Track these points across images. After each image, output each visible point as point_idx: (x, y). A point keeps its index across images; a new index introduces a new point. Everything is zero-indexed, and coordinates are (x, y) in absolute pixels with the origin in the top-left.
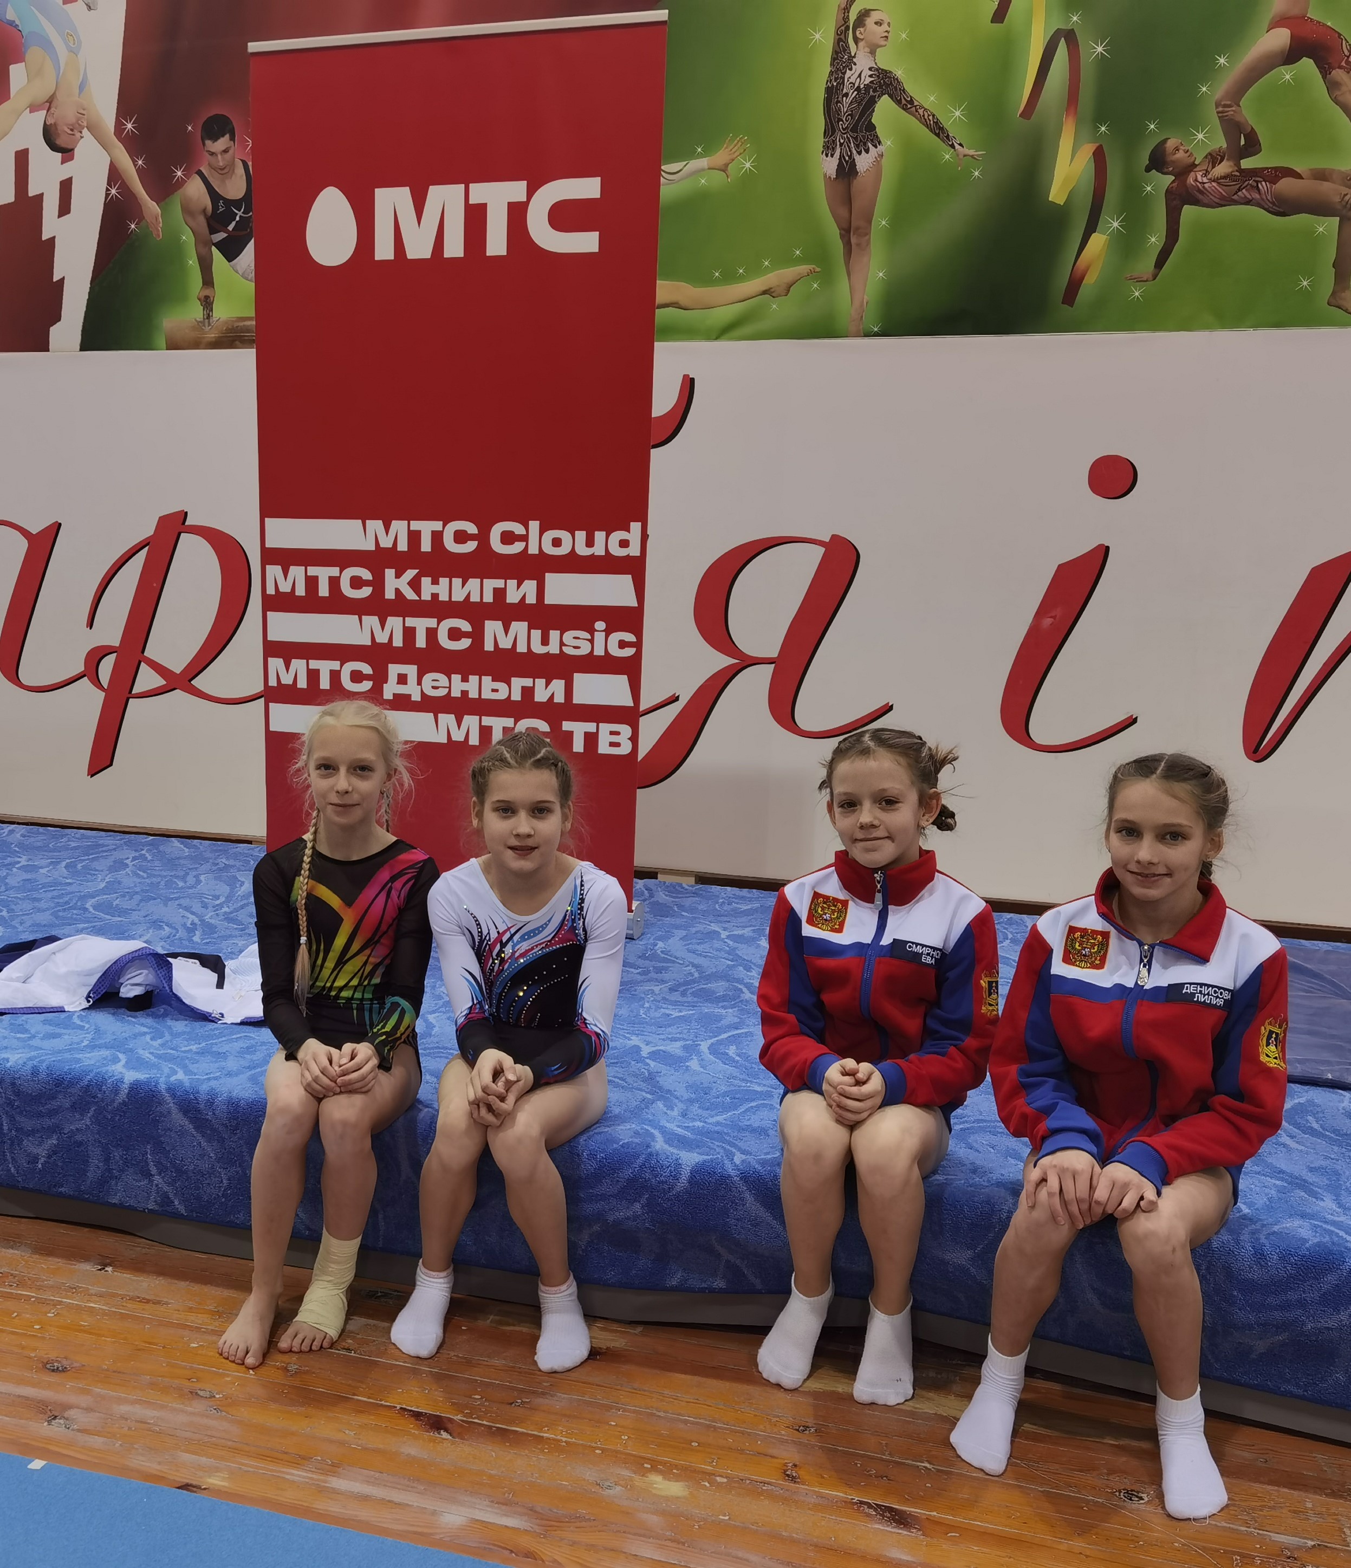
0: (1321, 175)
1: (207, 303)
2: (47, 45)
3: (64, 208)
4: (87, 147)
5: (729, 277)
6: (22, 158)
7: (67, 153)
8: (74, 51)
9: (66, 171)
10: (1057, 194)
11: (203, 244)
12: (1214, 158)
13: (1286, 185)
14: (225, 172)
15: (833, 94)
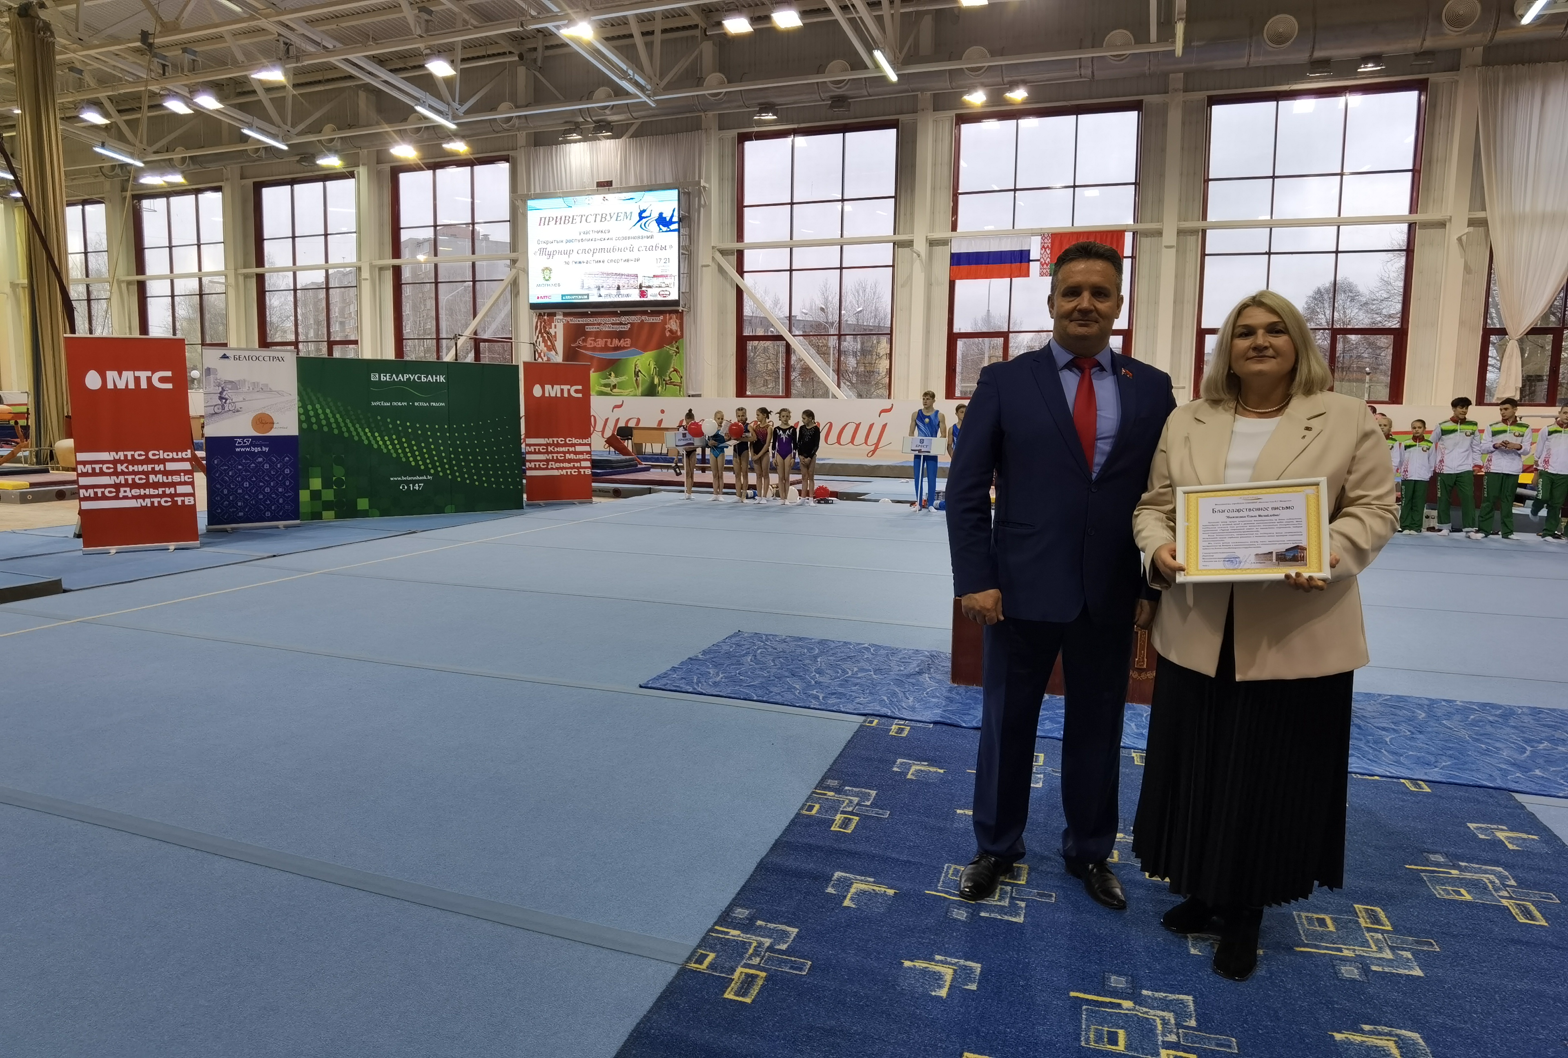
0: (677, 382)
10: (656, 383)
12: (669, 380)
13: (674, 383)
15: (635, 371)
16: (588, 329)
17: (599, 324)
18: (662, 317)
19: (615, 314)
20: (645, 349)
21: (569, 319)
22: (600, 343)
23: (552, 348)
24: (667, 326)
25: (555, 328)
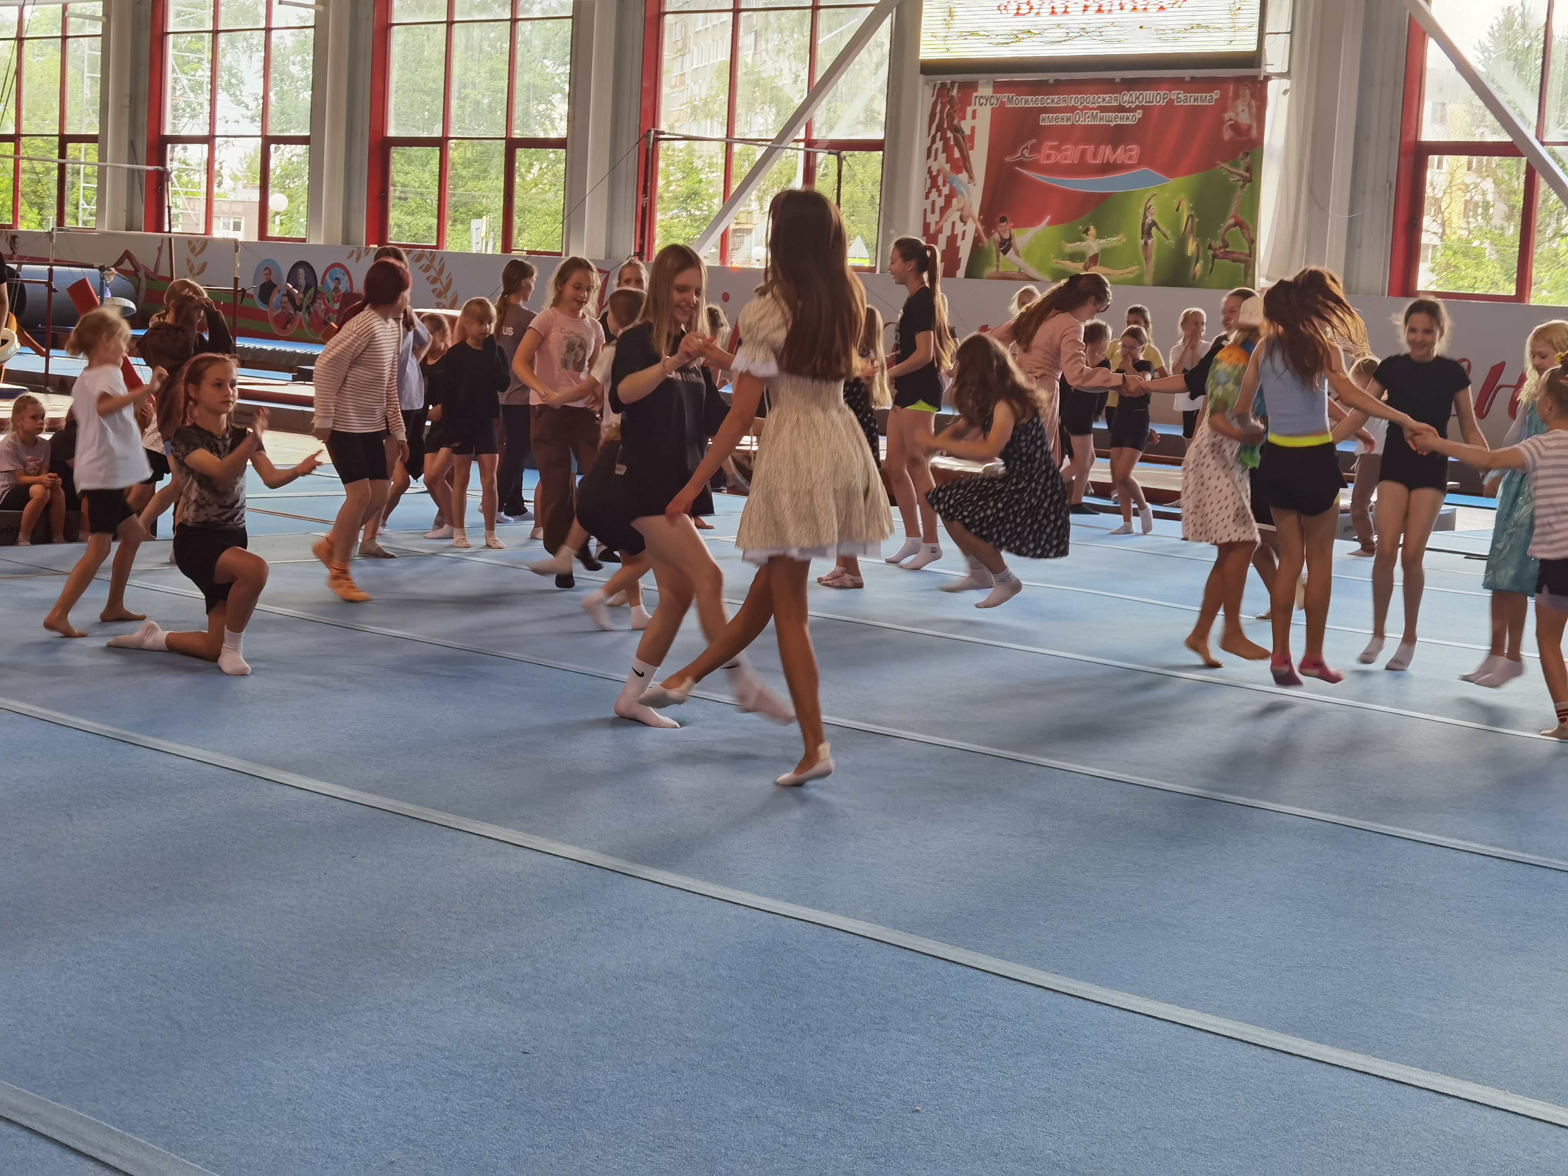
0: (1241, 253)
1: (998, 266)
2: (963, 195)
3: (963, 238)
4: (970, 222)
5: (1121, 268)
6: (954, 224)
7: (965, 223)
8: (970, 196)
9: (965, 228)
10: (1189, 253)
11: (997, 250)
12: (1220, 248)
13: (1234, 255)
14: (1004, 231)
15: (1143, 224)
16: (1046, 120)
17: (1073, 109)
18: (1216, 95)
19: (1109, 86)
20: (1170, 170)
21: (1004, 97)
22: (1070, 154)
23: (962, 165)
24: (1227, 116)
25: (974, 117)
